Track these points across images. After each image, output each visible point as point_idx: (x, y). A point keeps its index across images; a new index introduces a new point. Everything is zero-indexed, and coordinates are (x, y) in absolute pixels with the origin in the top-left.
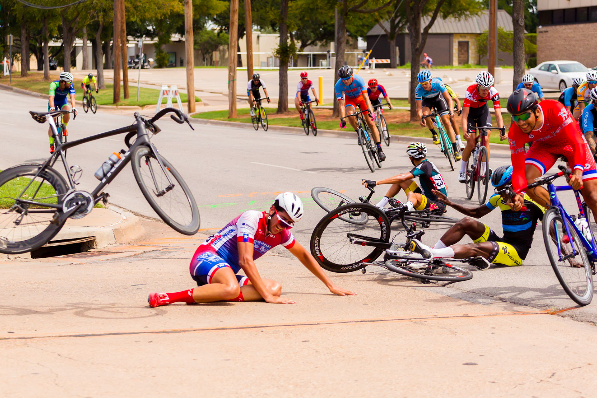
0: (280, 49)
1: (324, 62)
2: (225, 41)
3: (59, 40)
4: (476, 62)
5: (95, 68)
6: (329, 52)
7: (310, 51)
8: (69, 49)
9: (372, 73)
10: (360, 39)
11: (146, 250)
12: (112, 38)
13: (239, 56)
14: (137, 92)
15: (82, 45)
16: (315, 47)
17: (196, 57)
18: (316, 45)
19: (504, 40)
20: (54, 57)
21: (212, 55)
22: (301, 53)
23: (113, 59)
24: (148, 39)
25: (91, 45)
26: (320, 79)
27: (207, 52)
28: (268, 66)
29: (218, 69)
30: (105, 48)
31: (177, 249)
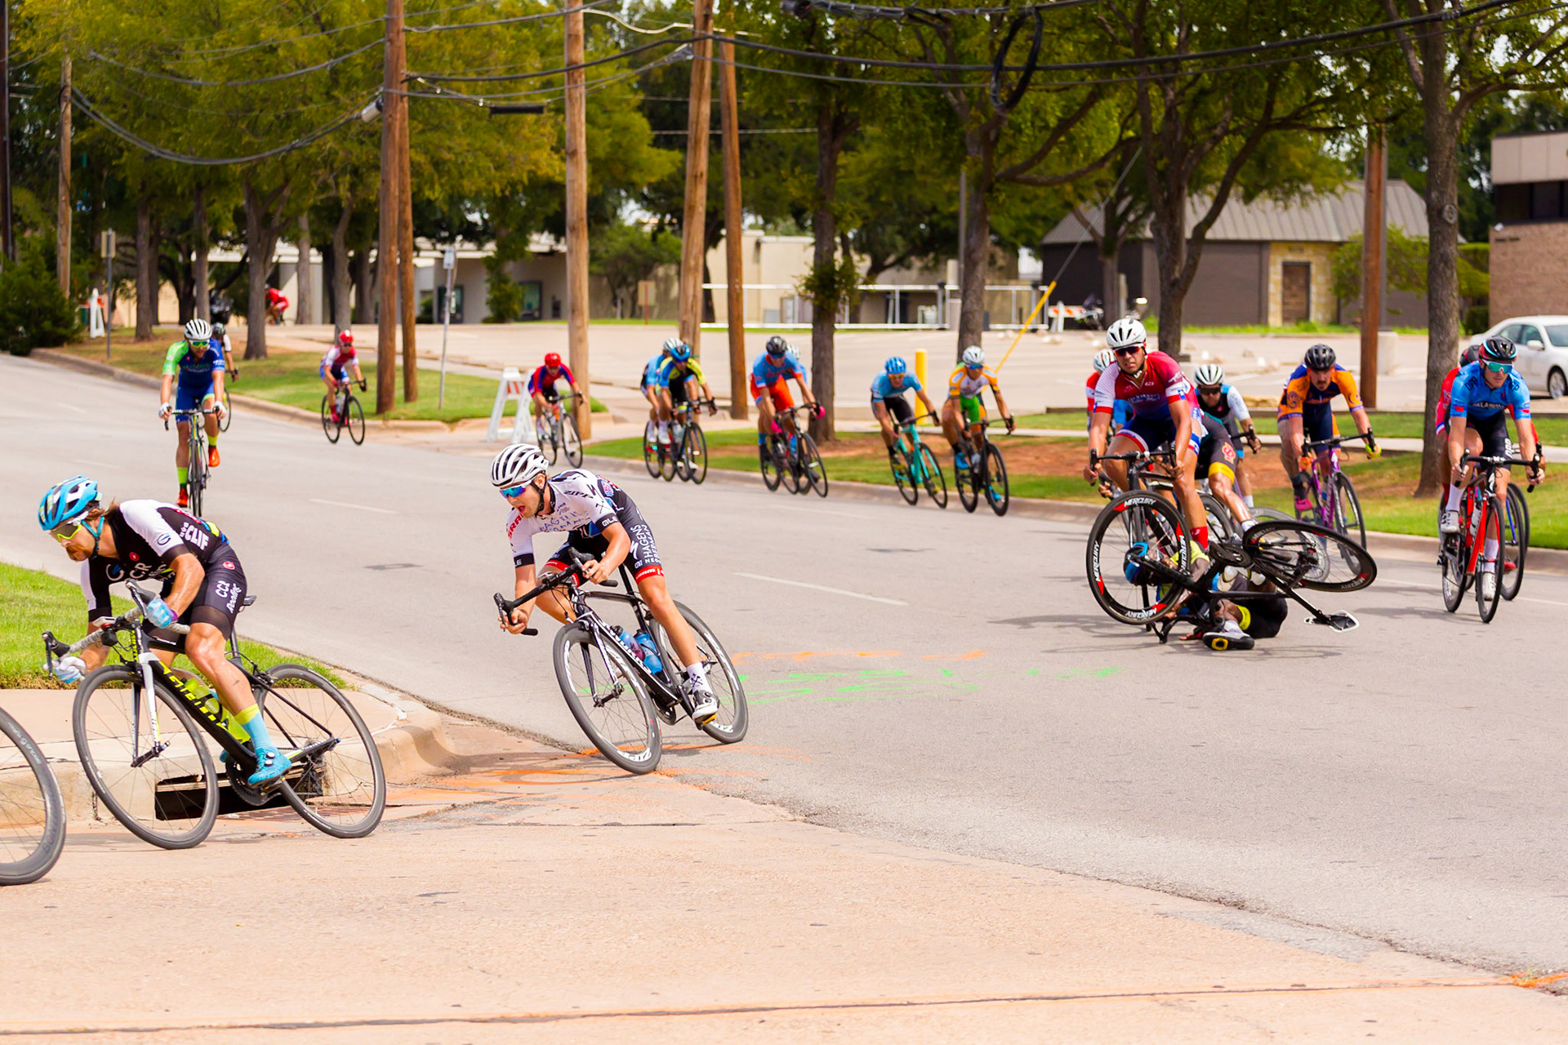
0: (814, 276)
1: (930, 312)
2: (671, 253)
3: (237, 247)
4: (1328, 316)
5: (328, 319)
6: (942, 285)
7: (893, 283)
8: (262, 271)
9: (1055, 343)
10: (1024, 253)
11: (457, 803)
12: (375, 244)
13: (708, 294)
14: (438, 386)
15: (296, 260)
16: (905, 273)
17: (595, 295)
18: (909, 267)
19: (1404, 260)
20: (223, 292)
21: (636, 291)
22: (871, 287)
23: (378, 297)
24: (469, 246)
25: (319, 259)
26: (918, 356)
27: (624, 282)
28: (782, 321)
29: (650, 327)
30: (357, 268)
31: (539, 799)
